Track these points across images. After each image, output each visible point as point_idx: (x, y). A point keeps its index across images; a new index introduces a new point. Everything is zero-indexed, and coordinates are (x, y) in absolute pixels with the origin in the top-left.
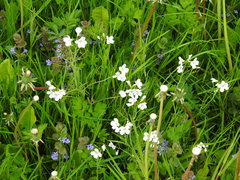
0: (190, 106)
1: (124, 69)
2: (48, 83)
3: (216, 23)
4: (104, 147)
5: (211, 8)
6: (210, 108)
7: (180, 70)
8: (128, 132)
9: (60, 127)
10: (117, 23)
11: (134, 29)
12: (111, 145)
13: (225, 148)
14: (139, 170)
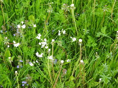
0: (64, 47)
1: (39, 35)
2: (14, 41)
3: (72, 19)
4: (34, 62)
5: (70, 14)
6: (71, 48)
7: (59, 34)
8: (42, 56)
9: (19, 57)
10: (37, 20)
11: (43, 22)
12: (37, 61)
13: (76, 61)
14: (47, 70)
